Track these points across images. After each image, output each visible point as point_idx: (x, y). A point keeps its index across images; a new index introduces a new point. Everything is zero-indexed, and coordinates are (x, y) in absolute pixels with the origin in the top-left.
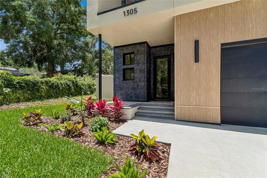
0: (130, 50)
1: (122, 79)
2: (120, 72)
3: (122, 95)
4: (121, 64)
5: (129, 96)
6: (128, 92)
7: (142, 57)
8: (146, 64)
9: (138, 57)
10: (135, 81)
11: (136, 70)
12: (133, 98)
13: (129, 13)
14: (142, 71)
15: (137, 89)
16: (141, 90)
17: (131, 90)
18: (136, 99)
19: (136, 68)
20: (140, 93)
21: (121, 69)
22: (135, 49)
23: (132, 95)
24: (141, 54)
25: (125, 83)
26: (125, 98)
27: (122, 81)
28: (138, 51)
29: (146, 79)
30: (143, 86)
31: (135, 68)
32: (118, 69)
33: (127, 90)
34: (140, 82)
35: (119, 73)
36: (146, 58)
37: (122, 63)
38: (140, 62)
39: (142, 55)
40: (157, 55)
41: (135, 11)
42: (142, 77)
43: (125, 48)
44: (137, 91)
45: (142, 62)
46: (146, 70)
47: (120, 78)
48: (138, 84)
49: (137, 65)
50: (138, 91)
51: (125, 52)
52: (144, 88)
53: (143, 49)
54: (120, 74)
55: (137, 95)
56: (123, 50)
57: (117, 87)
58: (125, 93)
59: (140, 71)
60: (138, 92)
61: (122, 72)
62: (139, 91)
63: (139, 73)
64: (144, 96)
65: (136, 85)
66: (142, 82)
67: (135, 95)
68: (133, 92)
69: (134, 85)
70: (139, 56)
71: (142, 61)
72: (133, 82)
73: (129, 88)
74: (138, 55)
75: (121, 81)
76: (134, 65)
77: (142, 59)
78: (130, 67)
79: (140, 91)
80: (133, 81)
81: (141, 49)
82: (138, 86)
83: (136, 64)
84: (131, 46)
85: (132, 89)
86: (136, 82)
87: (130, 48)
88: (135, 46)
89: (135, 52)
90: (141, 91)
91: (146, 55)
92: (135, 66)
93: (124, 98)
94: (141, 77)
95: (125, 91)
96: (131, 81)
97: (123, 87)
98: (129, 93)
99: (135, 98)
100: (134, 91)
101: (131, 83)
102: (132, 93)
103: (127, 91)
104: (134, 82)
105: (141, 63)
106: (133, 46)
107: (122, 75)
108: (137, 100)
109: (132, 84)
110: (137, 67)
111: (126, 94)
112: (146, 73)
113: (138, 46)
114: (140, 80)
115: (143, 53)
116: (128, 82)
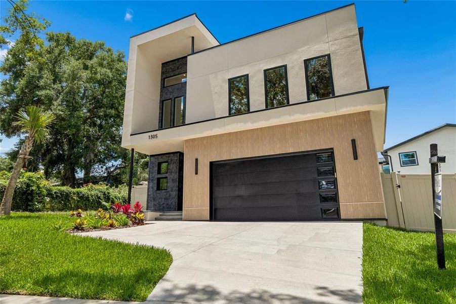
0: (165, 158)
1: (155, 188)
3: (155, 206)
4: (155, 172)
5: (161, 207)
7: (174, 166)
8: (178, 174)
9: (171, 166)
10: (168, 190)
11: (169, 179)
12: (165, 209)
13: (153, 137)
14: (174, 180)
15: (169, 199)
16: (172, 200)
17: (163, 200)
20: (171, 203)
21: (156, 179)
22: (169, 158)
23: (164, 205)
24: (174, 164)
25: (158, 194)
27: (155, 191)
28: (171, 160)
29: (177, 188)
30: (174, 195)
31: (168, 177)
32: (152, 179)
33: (160, 201)
34: (172, 191)
35: (153, 182)
36: (178, 167)
37: (157, 172)
38: (173, 171)
41: (156, 136)
43: (160, 157)
49: (170, 174)
50: (170, 201)
51: (161, 160)
52: (175, 198)
53: (176, 158)
54: (154, 184)
55: (169, 205)
56: (158, 159)
57: (150, 198)
58: (158, 204)
59: (172, 180)
61: (155, 182)
63: (172, 183)
64: (175, 206)
65: (168, 195)
66: (174, 191)
67: (167, 205)
71: (175, 170)
74: (172, 164)
76: (168, 174)
78: (165, 176)
81: (174, 158)
82: (170, 195)
84: (165, 155)
85: (165, 199)
86: (169, 192)
87: (164, 157)
88: (169, 155)
89: (169, 161)
91: (178, 164)
93: (157, 209)
94: (173, 186)
95: (158, 201)
96: (164, 191)
97: (156, 198)
98: (162, 203)
99: (167, 208)
100: (166, 202)
102: (164, 203)
104: (167, 192)
105: (173, 173)
106: (167, 155)
107: (156, 185)
109: (165, 194)
110: (170, 176)
112: (177, 182)
113: (172, 155)
114: (172, 189)
115: (176, 163)
116: (161, 192)
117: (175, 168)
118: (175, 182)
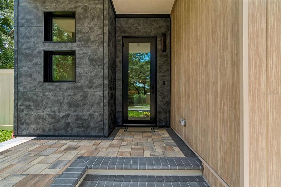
0: (64, 4)
1: (40, 77)
2: (35, 60)
3: (40, 121)
4: (38, 37)
5: (61, 124)
6: (59, 112)
7: (96, 25)
8: (106, 45)
9: (86, 24)
10: (79, 84)
11: (81, 58)
14: (96, 61)
15: (84, 105)
16: (93, 109)
17: (66, 107)
18: (79, 130)
19: (81, 52)
20: (90, 115)
21: (39, 53)
22: (78, 4)
23: (69, 120)
25: (50, 90)
26: (50, 130)
27: (39, 83)
28: (86, 9)
29: (106, 82)
30: (98, 98)
31: (79, 53)
32: (28, 51)
33: (56, 108)
34: (90, 87)
35: (31, 61)
36: (106, 29)
37: (42, 35)
38: (92, 38)
39: (96, 21)
40: (130, 33)
42: (96, 75)
44: (83, 110)
45: (97, 39)
46: (106, 61)
47: (35, 75)
48: (85, 93)
49: (84, 46)
50: (85, 111)
51: (51, 6)
52: (102, 104)
53: (100, 6)
54: (36, 64)
55: (84, 120)
56: (44, 3)
57: (25, 100)
58: (49, 115)
59: (91, 60)
60: (86, 114)
61: (40, 60)
62: (88, 110)
63: (90, 66)
64: (102, 123)
65: (79, 97)
66: (97, 87)
67: (77, 120)
68: (73, 114)
69: (75, 94)
70: (89, 23)
71: (97, 36)
72: (73, 88)
73: (61, 103)
74: (87, 20)
75: (36, 83)
76: (75, 44)
77: (97, 31)
78: (65, 49)
79: (91, 111)
80: (72, 85)
82: (85, 97)
83: (79, 41)
85: (70, 105)
86: (81, 88)
89: (79, 11)
90: (95, 112)
91: (106, 22)
92: (78, 46)
93: (47, 129)
94: (93, 75)
95: (49, 110)
96: (65, 85)
97: (43, 100)
98: (61, 115)
99: (78, 127)
100: (75, 111)
101: (67, 89)
102: (68, 115)
103: (54, 111)
104: (77, 88)
105: (93, 42)
107: (40, 69)
109: (70, 92)
110: (85, 49)
111: (53, 118)
112: (106, 66)
114: (90, 82)
115: (99, 17)
116: (57, 86)
117: (100, 31)
118: (99, 66)
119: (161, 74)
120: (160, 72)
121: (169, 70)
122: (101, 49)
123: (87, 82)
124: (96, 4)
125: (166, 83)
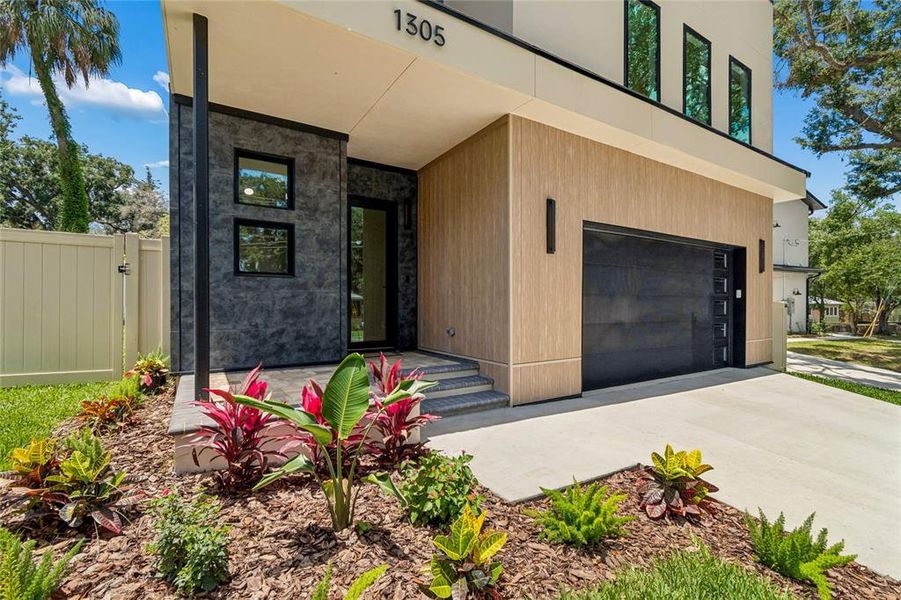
0: (275, 142)
1: (228, 266)
2: (217, 234)
3: (229, 343)
4: (223, 192)
5: (270, 347)
6: (266, 326)
7: (328, 187)
8: (343, 220)
9: (312, 184)
10: (301, 280)
11: (303, 237)
12: (289, 355)
14: (328, 244)
15: (310, 313)
16: (325, 320)
17: (277, 318)
18: (301, 354)
19: (304, 228)
20: (320, 329)
21: (225, 220)
22: (300, 147)
23: (284, 339)
24: (323, 178)
25: (248, 288)
26: (247, 358)
27: (225, 276)
28: (312, 160)
29: (345, 277)
30: (332, 302)
31: (300, 228)
33: (259, 321)
34: (320, 286)
36: (345, 196)
37: (230, 189)
38: (322, 206)
39: (328, 181)
40: (355, 190)
42: (328, 267)
43: (247, 127)
44: (307, 322)
45: (331, 209)
46: (344, 245)
47: (217, 261)
48: (311, 294)
49: (310, 218)
50: (312, 323)
51: (249, 143)
52: (338, 312)
53: (336, 158)
54: (220, 241)
55: (310, 338)
56: (236, 132)
58: (247, 332)
59: (321, 242)
60: (312, 329)
61: (225, 235)
62: (317, 322)
63: (318, 251)
64: (338, 341)
65: (301, 300)
66: (330, 285)
67: (297, 338)
68: (290, 329)
69: (294, 296)
70: (318, 183)
71: (331, 205)
72: (291, 286)
73: (268, 312)
74: (315, 177)
75: (220, 273)
76: (294, 214)
77: (330, 197)
78: (276, 220)
79: (321, 324)
80: (288, 280)
81: (324, 156)
82: (311, 300)
83: (301, 209)
84: (281, 129)
85: (285, 314)
86: (304, 286)
87: (271, 132)
88: (298, 134)
89: (300, 160)
90: (327, 324)
91: (345, 185)
92: (299, 217)
93: (243, 358)
94: (324, 266)
95: (246, 323)
96: (277, 281)
97: (233, 306)
98: (270, 331)
99: (300, 350)
100: (295, 324)
101: (281, 287)
102: (281, 333)
103: (256, 326)
104: (299, 286)
105: (324, 213)
106: (288, 131)
107: (227, 250)
108: (306, 361)
109: (284, 292)
110: (310, 224)
111: (255, 337)
112: (345, 252)
113: (313, 139)
114: (319, 277)
115: (333, 176)
116: (261, 282)
117: (335, 198)
118: (333, 252)
119: (404, 265)
120: (403, 261)
121: (415, 259)
122: (337, 227)
123: (314, 277)
124: (329, 155)
125: (412, 279)
